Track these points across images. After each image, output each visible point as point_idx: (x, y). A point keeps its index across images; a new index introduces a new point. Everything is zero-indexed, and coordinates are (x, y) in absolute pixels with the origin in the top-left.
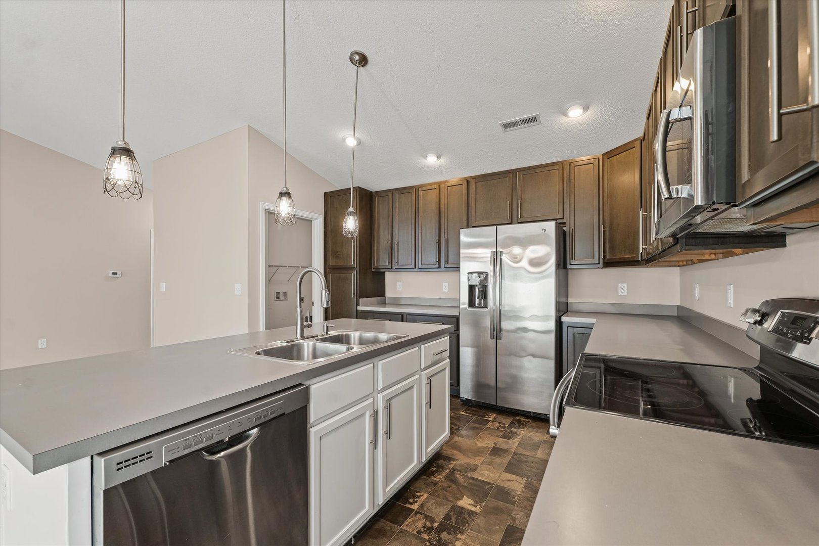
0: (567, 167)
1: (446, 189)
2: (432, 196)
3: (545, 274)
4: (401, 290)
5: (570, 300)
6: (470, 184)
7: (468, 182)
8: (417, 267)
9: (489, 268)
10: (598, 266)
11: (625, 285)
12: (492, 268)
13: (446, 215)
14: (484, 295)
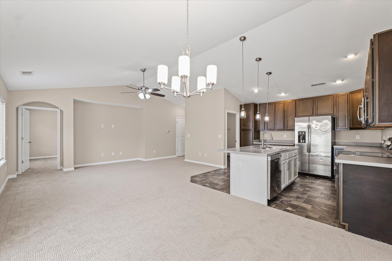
0: (335, 96)
1: (287, 103)
2: (281, 106)
3: (327, 132)
4: (267, 137)
5: (336, 141)
6: (296, 102)
7: (296, 101)
8: (275, 129)
9: (306, 130)
10: (348, 129)
11: (359, 136)
12: (307, 130)
13: (287, 112)
14: (304, 138)
